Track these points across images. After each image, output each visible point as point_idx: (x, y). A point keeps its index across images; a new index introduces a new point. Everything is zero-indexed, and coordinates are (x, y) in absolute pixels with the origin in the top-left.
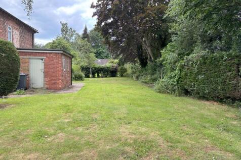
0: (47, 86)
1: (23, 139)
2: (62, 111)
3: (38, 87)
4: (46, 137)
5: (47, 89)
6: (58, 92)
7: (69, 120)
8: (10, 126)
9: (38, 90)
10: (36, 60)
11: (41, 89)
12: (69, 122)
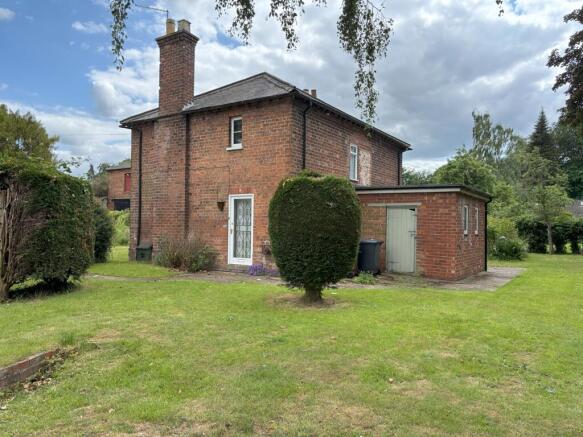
0: (422, 269)
1: (348, 374)
2: (440, 332)
3: (402, 270)
4: (391, 380)
5: (423, 275)
6: (447, 286)
7: (453, 356)
8: (332, 344)
9: (400, 278)
10: (400, 210)
11: (410, 274)
12: (449, 360)
